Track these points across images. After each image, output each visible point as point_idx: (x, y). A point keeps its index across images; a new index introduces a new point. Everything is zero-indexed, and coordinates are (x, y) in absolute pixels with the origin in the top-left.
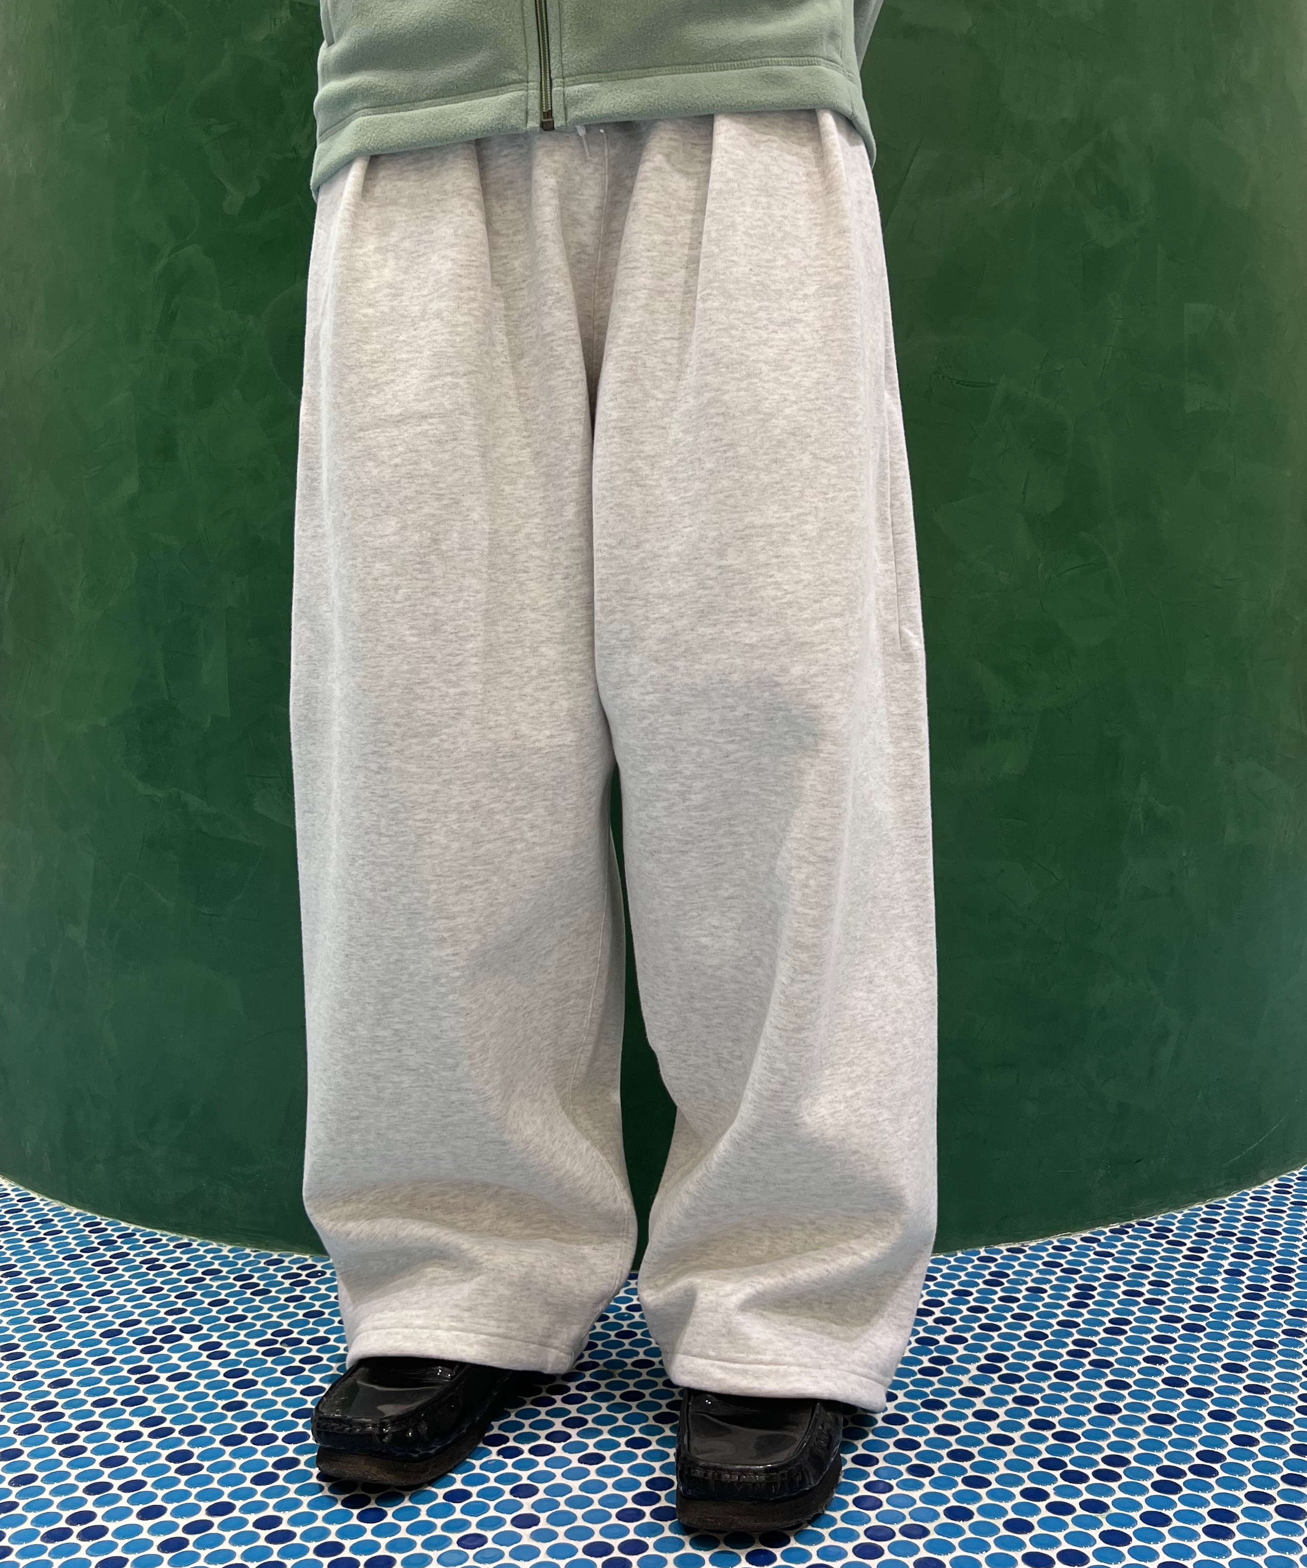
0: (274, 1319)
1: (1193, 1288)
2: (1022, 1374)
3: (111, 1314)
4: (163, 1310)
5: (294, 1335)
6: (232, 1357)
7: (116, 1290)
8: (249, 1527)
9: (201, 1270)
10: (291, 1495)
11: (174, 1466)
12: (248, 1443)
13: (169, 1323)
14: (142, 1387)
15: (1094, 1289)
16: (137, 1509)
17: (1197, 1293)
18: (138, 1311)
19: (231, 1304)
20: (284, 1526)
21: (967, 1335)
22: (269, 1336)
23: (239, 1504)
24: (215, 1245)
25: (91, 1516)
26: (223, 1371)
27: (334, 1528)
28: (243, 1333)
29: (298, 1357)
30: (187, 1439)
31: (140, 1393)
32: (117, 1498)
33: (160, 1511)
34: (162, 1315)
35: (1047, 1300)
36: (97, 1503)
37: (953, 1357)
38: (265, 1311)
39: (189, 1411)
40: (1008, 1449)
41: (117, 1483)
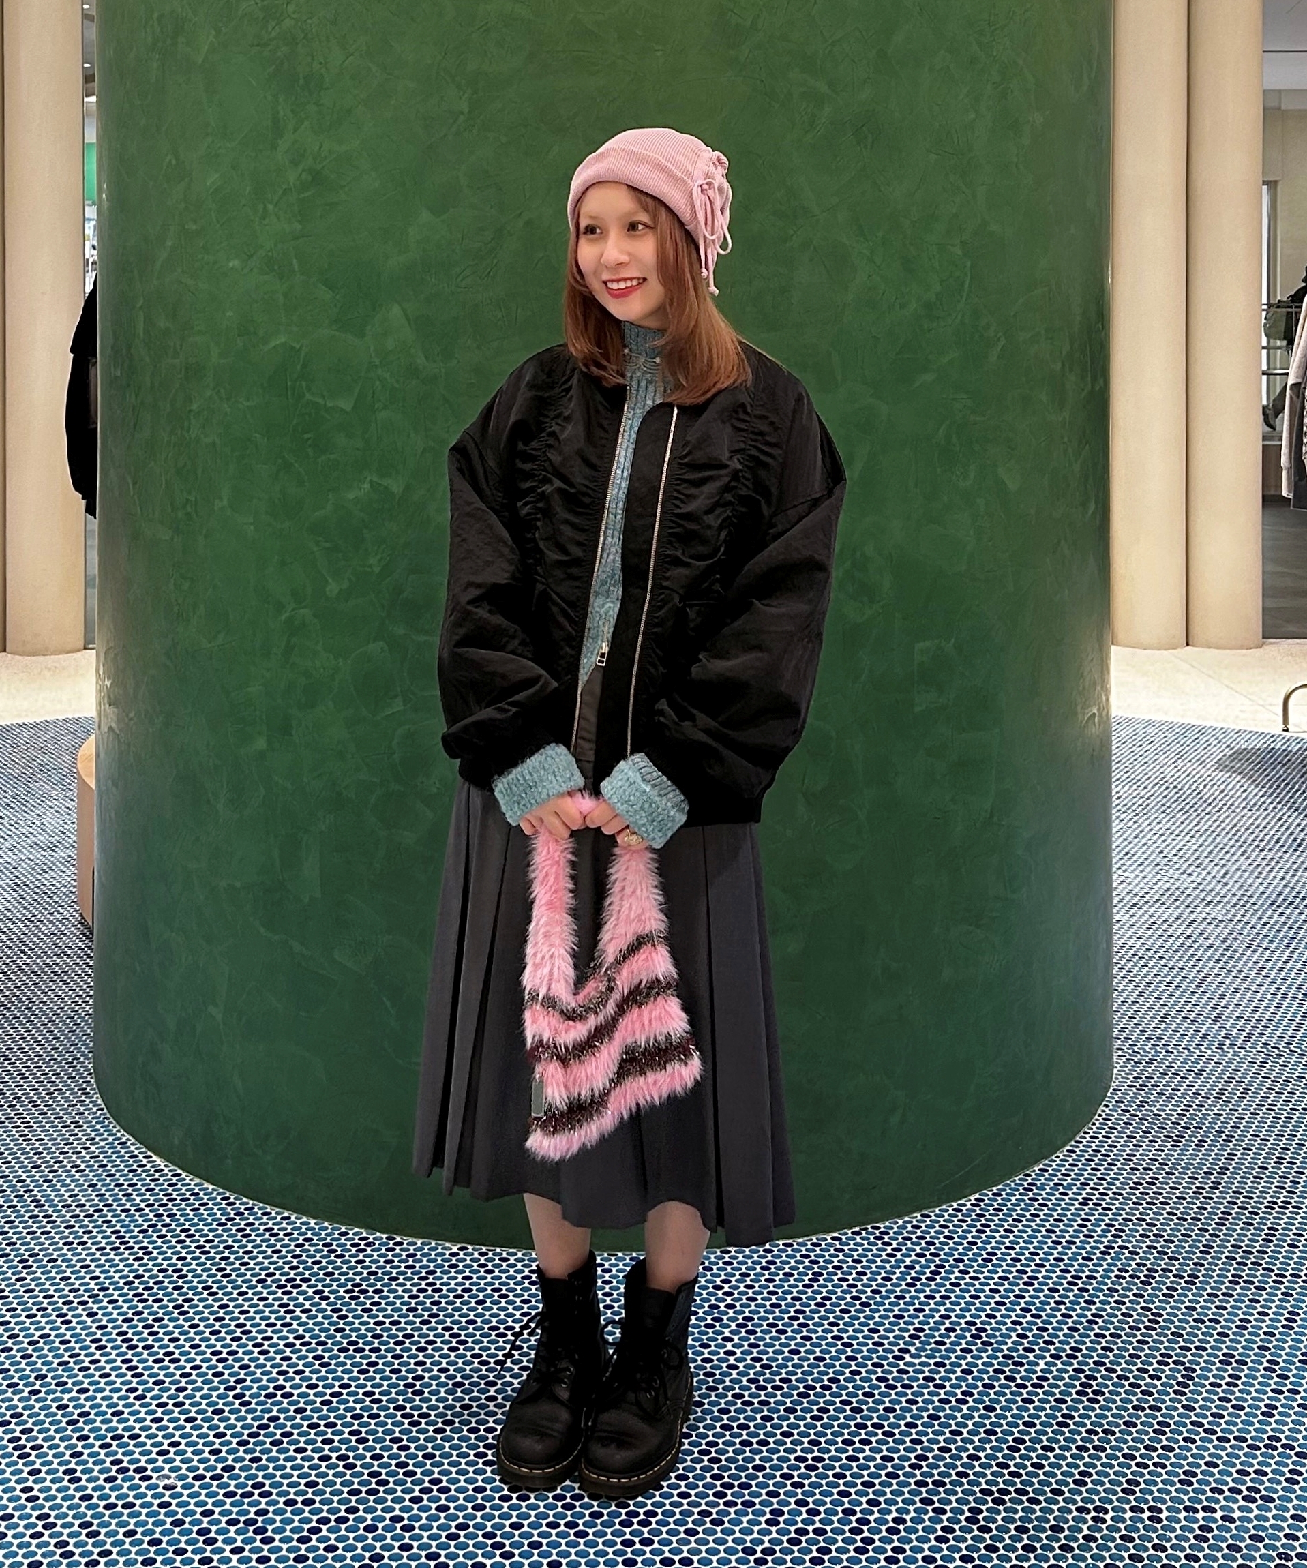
0: (351, 1275)
1: (879, 1277)
2: (758, 1330)
3: (258, 1268)
4: (287, 1266)
5: (364, 1287)
6: (332, 1300)
7: (255, 1251)
8: (360, 1396)
9: (301, 1238)
10: (377, 1380)
11: (317, 1363)
12: (351, 1352)
13: (292, 1276)
14: (288, 1316)
15: (822, 1275)
16: (305, 1384)
17: (880, 1281)
18: (272, 1267)
19: (324, 1264)
20: (377, 1396)
21: (738, 1304)
22: (349, 1287)
23: (353, 1384)
24: (305, 1219)
25: (283, 1387)
26: (329, 1308)
27: (401, 1398)
28: (335, 1284)
29: (368, 1302)
30: (320, 1348)
31: (288, 1320)
32: (293, 1379)
33: (316, 1386)
34: (286, 1270)
35: (792, 1282)
36: (285, 1380)
37: (725, 1318)
38: (344, 1270)
39: (317, 1332)
40: (734, 1372)
41: (291, 1370)
